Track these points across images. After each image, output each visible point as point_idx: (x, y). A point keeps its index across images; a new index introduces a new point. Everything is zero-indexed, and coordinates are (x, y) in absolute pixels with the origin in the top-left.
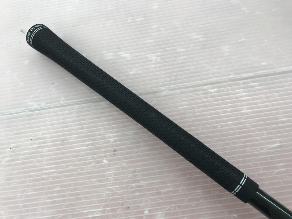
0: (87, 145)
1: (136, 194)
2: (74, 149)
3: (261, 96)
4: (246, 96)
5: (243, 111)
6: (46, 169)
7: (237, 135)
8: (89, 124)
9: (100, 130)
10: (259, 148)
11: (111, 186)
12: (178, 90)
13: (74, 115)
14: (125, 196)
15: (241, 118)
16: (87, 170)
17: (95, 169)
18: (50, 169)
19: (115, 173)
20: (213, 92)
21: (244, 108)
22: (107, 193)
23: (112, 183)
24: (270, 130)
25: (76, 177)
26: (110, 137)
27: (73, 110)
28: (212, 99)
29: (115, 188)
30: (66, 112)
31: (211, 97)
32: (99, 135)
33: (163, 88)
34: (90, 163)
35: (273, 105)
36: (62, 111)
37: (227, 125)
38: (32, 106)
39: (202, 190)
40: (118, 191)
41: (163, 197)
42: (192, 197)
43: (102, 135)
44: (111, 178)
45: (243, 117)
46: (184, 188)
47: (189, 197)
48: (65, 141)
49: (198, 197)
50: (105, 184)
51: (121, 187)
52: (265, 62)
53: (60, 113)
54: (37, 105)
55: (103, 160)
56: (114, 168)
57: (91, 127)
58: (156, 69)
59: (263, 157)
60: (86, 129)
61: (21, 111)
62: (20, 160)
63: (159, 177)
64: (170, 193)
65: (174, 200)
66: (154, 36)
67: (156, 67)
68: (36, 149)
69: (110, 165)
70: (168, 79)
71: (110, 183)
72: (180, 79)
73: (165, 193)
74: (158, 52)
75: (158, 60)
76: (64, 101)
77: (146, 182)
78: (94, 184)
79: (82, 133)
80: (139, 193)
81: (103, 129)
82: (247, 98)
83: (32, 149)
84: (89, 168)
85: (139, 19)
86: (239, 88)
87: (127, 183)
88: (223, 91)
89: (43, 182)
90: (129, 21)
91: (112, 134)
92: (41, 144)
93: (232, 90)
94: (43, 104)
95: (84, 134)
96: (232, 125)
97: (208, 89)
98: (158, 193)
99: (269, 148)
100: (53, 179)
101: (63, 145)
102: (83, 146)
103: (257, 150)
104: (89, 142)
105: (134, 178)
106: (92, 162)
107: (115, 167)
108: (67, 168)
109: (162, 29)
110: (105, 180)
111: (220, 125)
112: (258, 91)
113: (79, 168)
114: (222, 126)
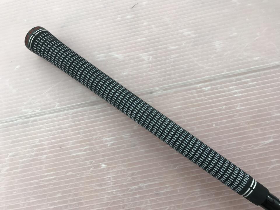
0: (85, 150)
1: (136, 196)
2: (72, 155)
3: (254, 92)
4: (240, 92)
5: (238, 108)
6: (46, 176)
7: (232, 132)
8: (85, 129)
9: (97, 134)
10: (254, 145)
11: (110, 190)
12: (172, 90)
13: (69, 120)
14: (125, 198)
15: (236, 115)
16: (86, 175)
17: (95, 174)
18: (50, 175)
19: (115, 176)
20: (206, 90)
21: (238, 105)
22: (108, 197)
23: (112, 187)
24: (264, 126)
25: (76, 183)
26: (106, 141)
27: (68, 115)
28: (206, 98)
29: (115, 191)
30: (61, 118)
31: (205, 95)
32: (96, 139)
33: (157, 88)
34: (89, 168)
35: (266, 101)
36: (57, 116)
37: (221, 123)
38: (27, 113)
39: (199, 189)
40: (118, 195)
41: (163, 197)
42: (191, 197)
43: (99, 139)
44: (111, 182)
45: (237, 114)
46: (182, 188)
47: (188, 197)
48: (62, 148)
49: (197, 196)
50: (105, 188)
51: (121, 190)
52: (257, 56)
53: (55, 119)
54: (31, 112)
55: (102, 164)
56: (113, 172)
57: (87, 132)
58: (149, 69)
59: (257, 153)
60: (82, 134)
61: (16, 119)
62: (20, 169)
63: (157, 178)
64: (169, 194)
65: (173, 200)
66: (145, 33)
67: (149, 67)
68: (34, 157)
69: (108, 169)
70: (161, 79)
71: (110, 187)
72: (173, 78)
73: (164, 194)
74: (150, 51)
75: (150, 59)
76: (59, 107)
77: (145, 184)
78: (94, 188)
79: (78, 138)
80: (139, 195)
81: (100, 133)
82: (240, 94)
83: (30, 157)
84: (89, 173)
85: (128, 17)
86: (233, 85)
87: (126, 186)
88: (217, 88)
89: (44, 189)
90: (118, 19)
91: (108, 137)
92: (39, 151)
93: (226, 87)
94: (38, 111)
95: (81, 139)
96: (227, 122)
97: (201, 88)
98: (158, 194)
99: (264, 144)
100: (53, 186)
101: (61, 151)
102: (80, 151)
103: (251, 147)
104: (86, 147)
105: (133, 181)
106: (91, 167)
107: (113, 170)
108: (66, 174)
109: (153, 26)
110: (105, 184)
111: (215, 124)
112: (252, 87)
113: (78, 174)
114: (216, 124)
